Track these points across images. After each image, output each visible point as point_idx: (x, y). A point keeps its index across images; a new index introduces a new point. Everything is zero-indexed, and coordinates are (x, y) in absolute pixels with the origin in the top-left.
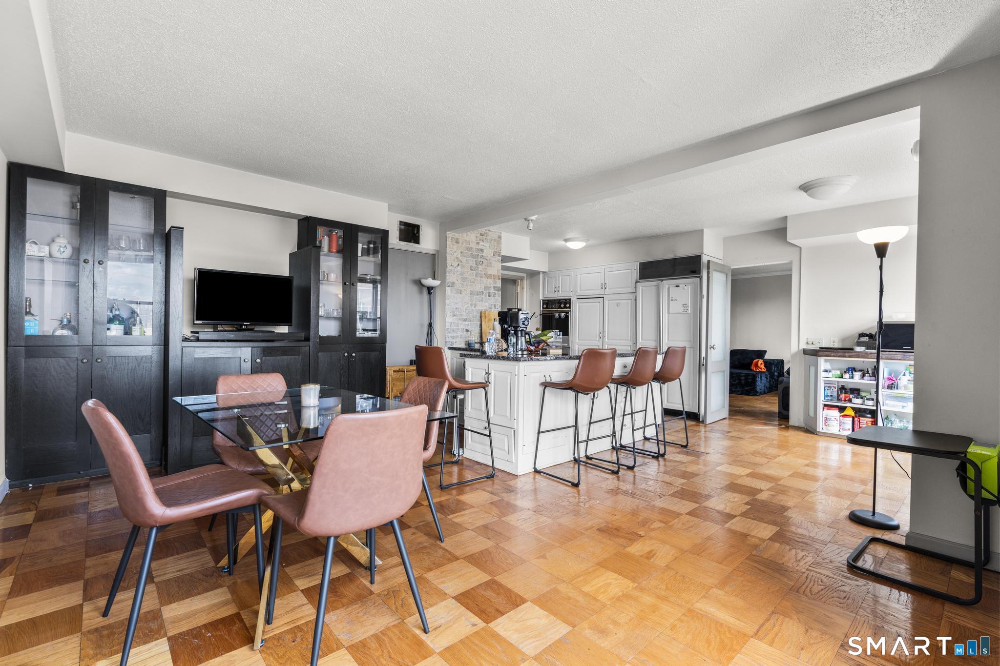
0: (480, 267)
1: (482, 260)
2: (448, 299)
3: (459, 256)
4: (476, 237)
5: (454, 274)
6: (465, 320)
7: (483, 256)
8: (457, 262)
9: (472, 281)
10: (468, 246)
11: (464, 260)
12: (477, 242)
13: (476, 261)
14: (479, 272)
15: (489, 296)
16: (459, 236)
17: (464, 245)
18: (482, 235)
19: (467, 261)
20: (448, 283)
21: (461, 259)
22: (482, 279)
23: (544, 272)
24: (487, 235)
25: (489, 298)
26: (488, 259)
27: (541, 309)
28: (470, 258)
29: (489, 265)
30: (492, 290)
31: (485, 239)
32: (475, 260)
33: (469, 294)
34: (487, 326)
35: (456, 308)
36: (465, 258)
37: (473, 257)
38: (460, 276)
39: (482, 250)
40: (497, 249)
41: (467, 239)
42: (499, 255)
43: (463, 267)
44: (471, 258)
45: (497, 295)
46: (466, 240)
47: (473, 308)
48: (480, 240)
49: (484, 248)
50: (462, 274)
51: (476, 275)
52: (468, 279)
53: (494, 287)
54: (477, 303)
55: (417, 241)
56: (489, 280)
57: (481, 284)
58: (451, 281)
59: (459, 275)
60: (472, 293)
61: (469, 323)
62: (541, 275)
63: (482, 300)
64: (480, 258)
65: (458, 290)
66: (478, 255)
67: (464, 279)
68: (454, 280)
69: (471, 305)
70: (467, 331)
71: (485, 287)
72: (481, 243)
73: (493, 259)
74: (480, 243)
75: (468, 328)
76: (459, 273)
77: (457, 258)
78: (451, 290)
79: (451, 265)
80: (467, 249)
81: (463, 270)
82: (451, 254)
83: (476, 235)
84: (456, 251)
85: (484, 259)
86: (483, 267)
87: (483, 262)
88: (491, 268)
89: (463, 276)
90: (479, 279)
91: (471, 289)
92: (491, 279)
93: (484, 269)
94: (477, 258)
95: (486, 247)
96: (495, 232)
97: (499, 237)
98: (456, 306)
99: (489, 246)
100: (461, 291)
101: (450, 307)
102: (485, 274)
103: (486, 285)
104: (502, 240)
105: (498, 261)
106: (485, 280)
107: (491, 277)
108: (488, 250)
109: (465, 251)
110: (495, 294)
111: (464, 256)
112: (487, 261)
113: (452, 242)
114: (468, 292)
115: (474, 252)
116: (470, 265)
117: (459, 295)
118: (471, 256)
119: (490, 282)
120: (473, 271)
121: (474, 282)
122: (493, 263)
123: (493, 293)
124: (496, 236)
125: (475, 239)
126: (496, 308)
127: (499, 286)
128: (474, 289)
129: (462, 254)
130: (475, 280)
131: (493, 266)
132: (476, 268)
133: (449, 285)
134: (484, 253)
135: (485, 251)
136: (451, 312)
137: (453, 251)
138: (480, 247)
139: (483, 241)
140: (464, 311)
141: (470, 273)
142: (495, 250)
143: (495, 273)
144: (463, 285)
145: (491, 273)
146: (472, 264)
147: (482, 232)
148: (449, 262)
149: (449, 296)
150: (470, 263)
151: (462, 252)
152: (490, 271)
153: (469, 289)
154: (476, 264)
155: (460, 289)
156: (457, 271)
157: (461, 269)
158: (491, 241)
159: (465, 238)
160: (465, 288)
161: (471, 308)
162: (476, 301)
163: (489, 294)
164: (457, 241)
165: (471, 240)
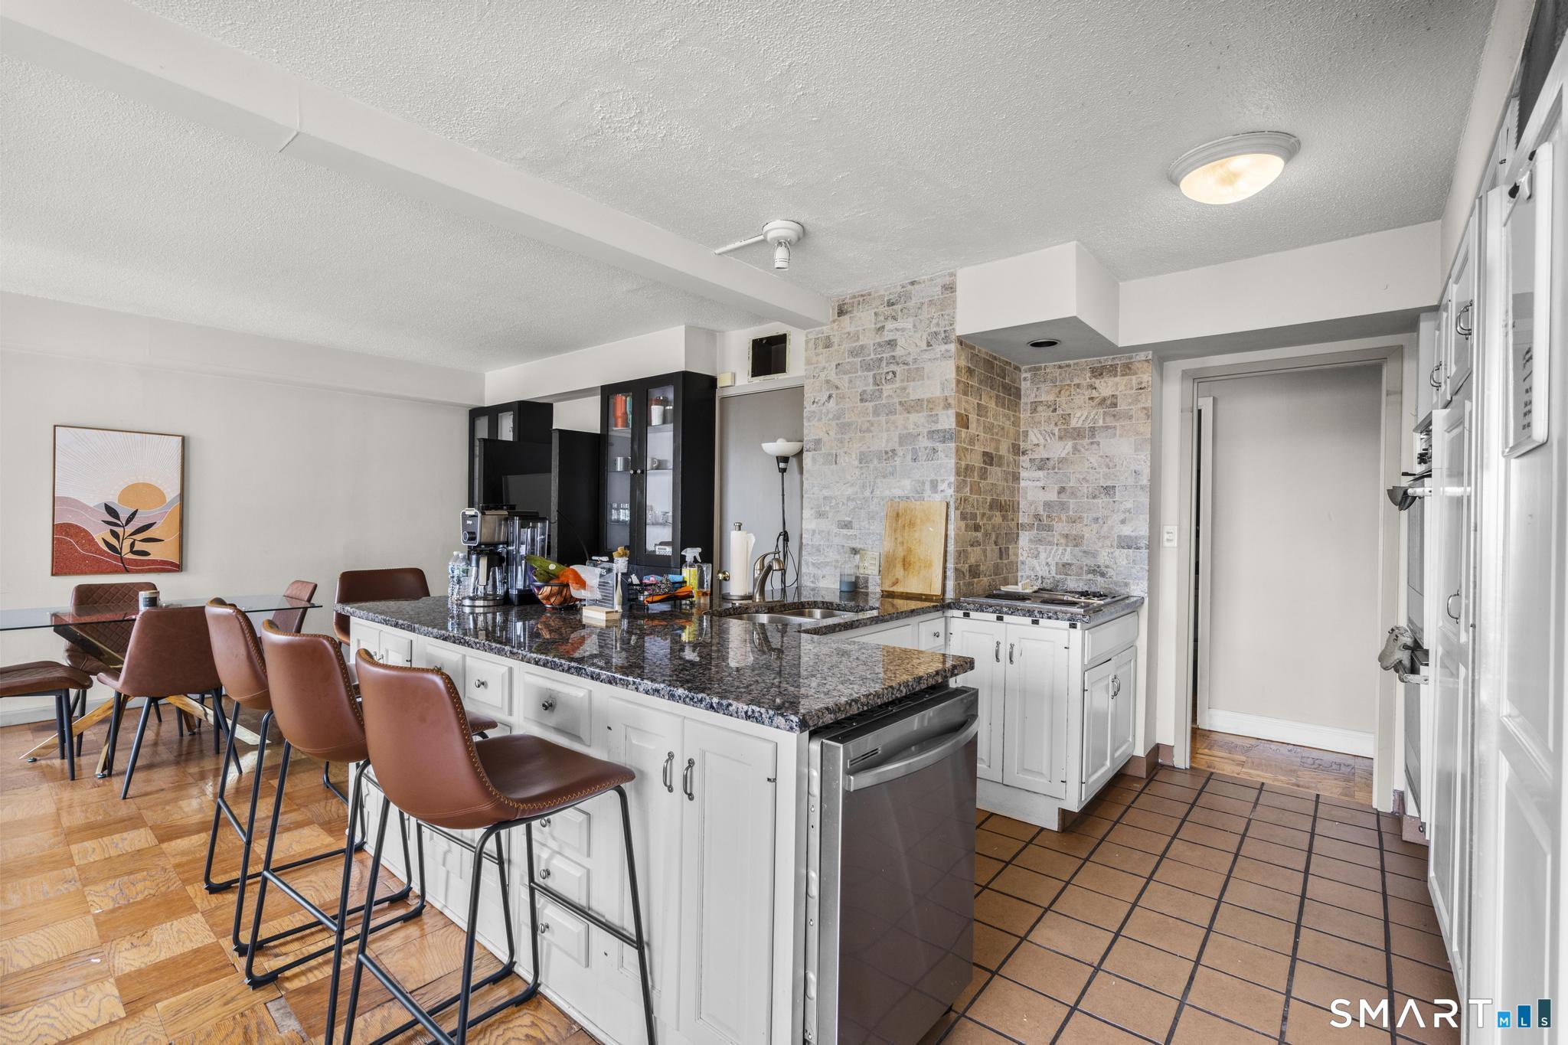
0: (887, 389)
1: (893, 368)
3: (833, 377)
4: (876, 314)
5: (820, 420)
6: (846, 525)
7: (894, 357)
8: (828, 390)
9: (864, 427)
10: (854, 345)
11: (844, 382)
12: (878, 326)
13: (874, 376)
14: (884, 402)
15: (915, 460)
16: (832, 329)
17: (846, 346)
18: (890, 304)
19: (851, 381)
20: (808, 442)
21: (837, 382)
22: (892, 418)
24: (908, 296)
25: (915, 464)
26: (910, 360)
28: (859, 373)
29: (916, 373)
30: (924, 443)
31: (901, 310)
32: (872, 373)
33: (856, 463)
34: (900, 539)
35: (825, 498)
36: (846, 377)
37: (868, 367)
38: (834, 423)
39: (892, 344)
40: (938, 325)
41: (852, 329)
42: (946, 340)
43: (841, 398)
44: (863, 371)
45: (941, 454)
46: (849, 333)
47: (868, 493)
48: (886, 319)
49: (897, 336)
50: (837, 416)
51: (876, 413)
52: (854, 426)
53: (931, 434)
54: (878, 480)
56: (914, 417)
57: (888, 430)
58: (812, 437)
59: (833, 419)
60: (863, 459)
61: (857, 531)
63: (893, 474)
64: (888, 364)
65: (830, 454)
66: (881, 360)
67: (844, 428)
68: (822, 435)
69: (864, 487)
70: (855, 551)
71: (900, 438)
72: (890, 325)
73: (926, 356)
74: (887, 328)
75: (857, 545)
76: (831, 416)
77: (828, 382)
78: (813, 459)
79: (814, 402)
80: (853, 353)
81: (842, 406)
82: (814, 376)
83: (876, 310)
84: (824, 368)
85: (898, 364)
86: (898, 385)
87: (894, 373)
88: (920, 382)
89: (842, 420)
90: (883, 419)
91: (862, 449)
92: (920, 412)
93: (898, 391)
94: (879, 367)
95: (903, 330)
96: (932, 280)
97: (946, 289)
98: (826, 493)
99: (914, 326)
100: (836, 455)
101: (812, 496)
102: (900, 403)
103: (905, 432)
104: (959, 293)
105: (945, 356)
106: (899, 418)
107: (922, 405)
108: (909, 337)
109: (847, 360)
110: (935, 451)
111: (845, 373)
112: (906, 367)
113: (815, 349)
114: (854, 456)
115: (869, 355)
116: (860, 391)
117: (832, 467)
118: (861, 367)
119: (917, 420)
120: (867, 404)
121: (868, 431)
122: (928, 366)
123: (926, 448)
124: (937, 289)
125: (873, 321)
126: (940, 488)
127: (947, 427)
128: (869, 448)
129: (838, 370)
130: (872, 425)
131: (925, 376)
132: (877, 394)
133: (808, 447)
134: (898, 348)
135: (901, 342)
136: (812, 508)
137: (817, 370)
138: (887, 336)
139: (894, 318)
140: (843, 503)
141: (859, 409)
142: (935, 329)
143: (938, 393)
144: (841, 442)
145: (922, 397)
146: (866, 385)
147: (891, 297)
148: (809, 395)
149: (808, 471)
150: (860, 388)
151: (839, 364)
152: (916, 391)
153: (856, 448)
154: (875, 384)
155: (834, 452)
156: (828, 412)
157: (837, 404)
158: (919, 309)
159: (848, 329)
160: (846, 449)
161: (862, 496)
162: (876, 478)
163: (913, 455)
164: (828, 343)
165: (860, 329)
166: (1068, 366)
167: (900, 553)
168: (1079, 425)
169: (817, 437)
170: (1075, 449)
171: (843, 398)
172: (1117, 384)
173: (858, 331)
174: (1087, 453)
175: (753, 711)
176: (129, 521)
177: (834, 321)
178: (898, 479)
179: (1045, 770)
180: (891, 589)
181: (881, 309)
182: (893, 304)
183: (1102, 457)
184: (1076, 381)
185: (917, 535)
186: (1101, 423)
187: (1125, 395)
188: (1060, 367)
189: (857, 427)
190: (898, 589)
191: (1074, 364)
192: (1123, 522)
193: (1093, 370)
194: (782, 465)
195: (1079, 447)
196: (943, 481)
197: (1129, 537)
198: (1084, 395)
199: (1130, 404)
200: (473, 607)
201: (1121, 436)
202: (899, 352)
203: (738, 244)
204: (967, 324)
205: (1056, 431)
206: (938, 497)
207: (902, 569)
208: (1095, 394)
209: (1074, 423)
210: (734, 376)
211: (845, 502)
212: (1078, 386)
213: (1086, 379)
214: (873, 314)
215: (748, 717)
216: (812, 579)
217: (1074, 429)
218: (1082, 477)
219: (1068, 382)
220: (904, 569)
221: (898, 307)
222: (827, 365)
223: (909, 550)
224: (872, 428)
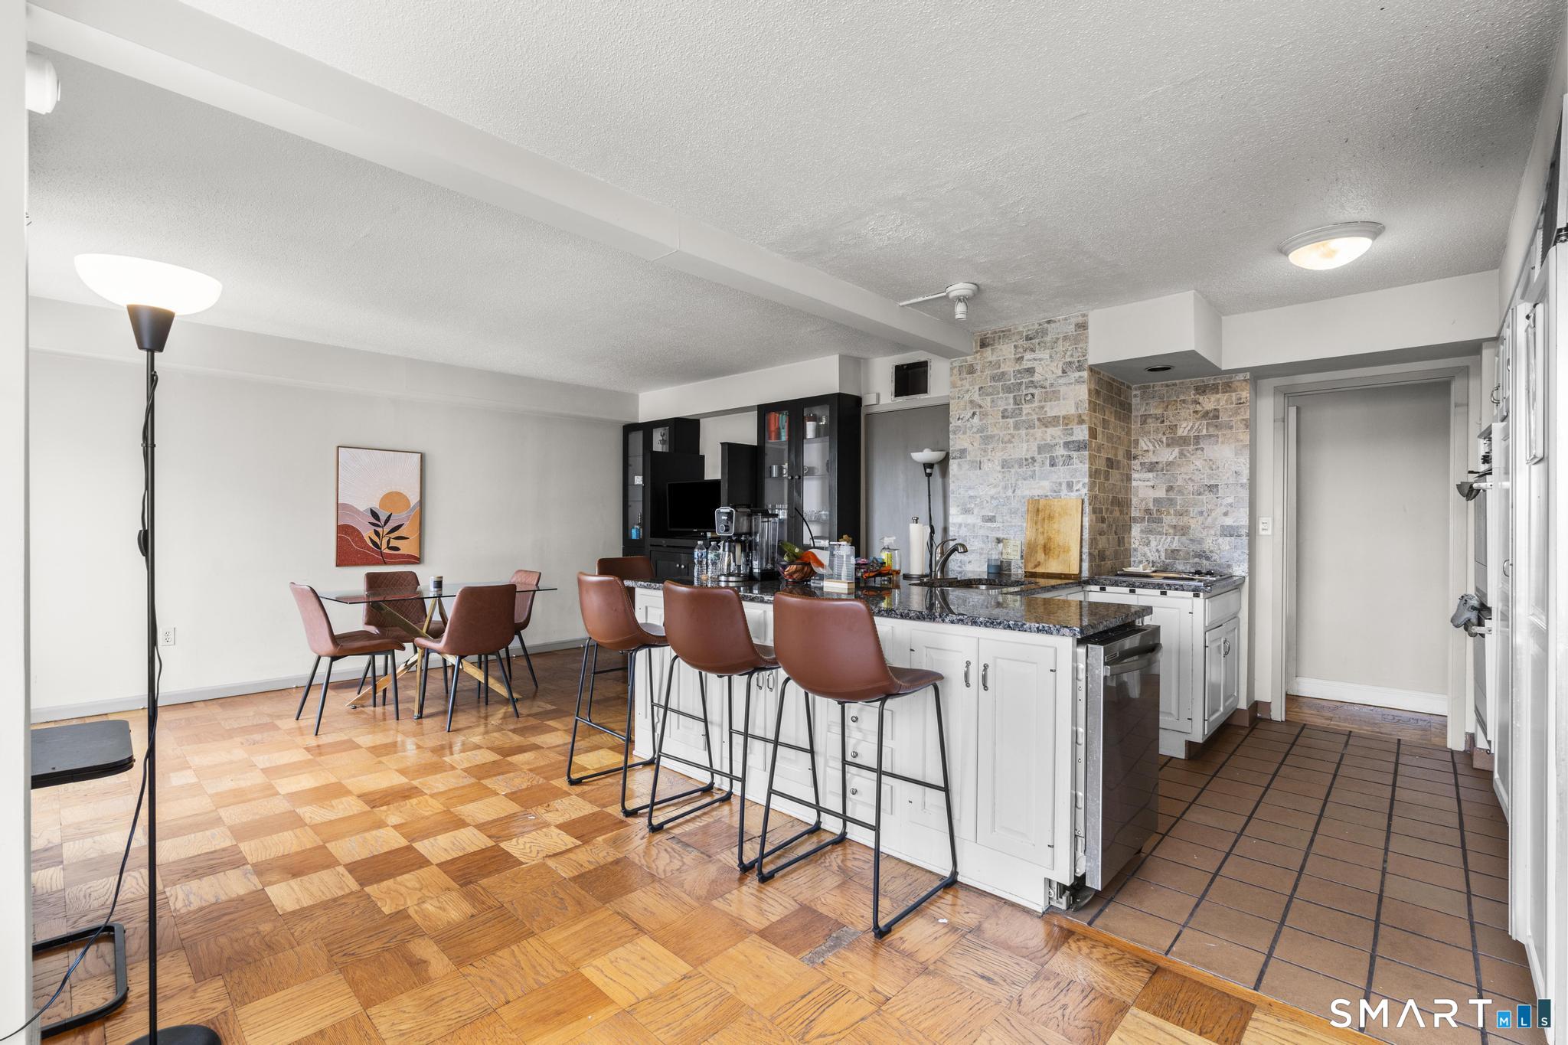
0: (1026, 408)
1: (1032, 390)
2: (953, 482)
3: (976, 397)
4: (1015, 346)
7: (1032, 382)
8: (972, 408)
9: (1006, 439)
10: (996, 371)
11: (986, 402)
12: (1018, 356)
13: (1015, 397)
14: (1024, 418)
15: (1052, 465)
16: (976, 358)
17: (988, 372)
18: (1028, 338)
19: (993, 401)
20: (955, 452)
21: (980, 402)
22: (1032, 431)
24: (1045, 333)
25: (1052, 468)
26: (1047, 384)
28: (1001, 395)
29: (1053, 395)
30: (1060, 451)
31: (1039, 344)
32: (1012, 395)
33: (999, 468)
34: (1041, 530)
35: (970, 497)
36: (989, 399)
37: (1008, 389)
38: (978, 435)
39: (1031, 371)
40: (1072, 356)
41: (993, 358)
42: (1080, 368)
43: (985, 415)
44: (1004, 393)
45: (1076, 461)
46: (991, 362)
47: (1010, 493)
48: (1025, 351)
49: (1035, 364)
50: (981, 430)
51: (1017, 427)
52: (997, 438)
53: (1067, 444)
54: (1019, 482)
56: (1051, 431)
57: (1028, 441)
58: (958, 447)
59: (977, 433)
60: (1005, 465)
61: (1000, 524)
63: (1032, 477)
64: (1027, 387)
65: (974, 461)
66: (1021, 384)
67: (987, 439)
68: (966, 445)
69: (1005, 488)
70: (999, 541)
71: (1039, 448)
72: (1028, 356)
73: (1062, 381)
74: (1025, 358)
75: (1001, 535)
76: (975, 430)
77: (971, 402)
78: (959, 465)
79: (959, 419)
80: (994, 378)
81: (985, 422)
82: (959, 397)
83: (1015, 343)
84: (968, 391)
85: (1036, 387)
86: (1036, 404)
87: (1033, 395)
88: (1057, 402)
89: (985, 434)
90: (1023, 432)
91: (1004, 457)
92: (1057, 426)
93: (1037, 410)
94: (1019, 390)
95: (1040, 360)
96: (1066, 319)
97: (1079, 327)
98: (971, 493)
99: (1051, 357)
100: (980, 462)
101: (957, 496)
102: (1039, 419)
103: (1042, 443)
104: (1090, 330)
105: (1079, 381)
106: (1038, 432)
107: (1058, 422)
108: (1046, 365)
109: (989, 384)
110: (1070, 457)
111: (987, 395)
112: (1044, 390)
113: (959, 374)
114: (997, 463)
115: (1010, 380)
116: (1001, 409)
117: (976, 471)
118: (1003, 389)
119: (1055, 434)
120: (1007, 420)
121: (1010, 442)
122: (1063, 389)
123: (1063, 456)
124: (1071, 326)
125: (1013, 352)
126: (1075, 488)
127: (1081, 438)
128: (1010, 455)
129: (981, 392)
130: (1013, 437)
131: (1061, 398)
132: (1017, 412)
133: (952, 455)
134: (1036, 374)
135: (1039, 369)
136: (958, 506)
137: (962, 392)
138: (1026, 365)
139: (1033, 350)
140: (987, 502)
141: (1001, 424)
142: (1069, 360)
143: (1072, 411)
144: (985, 451)
145: (1059, 414)
146: (1007, 405)
147: (1029, 333)
148: (954, 413)
149: (954, 476)
150: (1002, 407)
151: (982, 387)
152: (1053, 410)
153: (999, 456)
154: (1016, 403)
155: (978, 460)
156: (973, 427)
157: (981, 420)
158: (1055, 342)
159: (990, 359)
160: (989, 457)
161: (1004, 495)
162: (1017, 480)
163: (1050, 461)
164: (971, 370)
165: (1001, 358)
166: (1175, 385)
167: (1041, 540)
168: (1185, 434)
169: (962, 448)
170: (1182, 454)
172: (1219, 399)
173: (1000, 360)
174: (1193, 457)
175: (1043, 627)
176: (386, 523)
177: (977, 352)
178: (1037, 481)
179: (1174, 711)
180: (1033, 571)
181: (1020, 342)
182: (1031, 339)
183: (1205, 460)
184: (1182, 397)
185: (1056, 526)
186: (1204, 432)
187: (1226, 409)
188: (1167, 386)
189: (999, 439)
190: (1040, 570)
191: (1180, 383)
192: (1226, 514)
193: (1197, 389)
194: (928, 471)
195: (1185, 453)
196: (1078, 482)
197: (1231, 527)
198: (1189, 409)
199: (1230, 416)
200: (727, 581)
201: (1222, 443)
202: (1037, 377)
203: (921, 299)
204: (1098, 354)
205: (1164, 440)
206: (1074, 494)
207: (1043, 555)
208: (1199, 408)
209: (1181, 432)
210: (878, 395)
211: (989, 500)
212: (1184, 401)
213: (1192, 395)
214: (1013, 347)
215: (1039, 630)
216: (959, 564)
217: (1181, 437)
218: (1188, 477)
219: (1175, 398)
220: (1045, 554)
221: (1036, 341)
222: (971, 388)
223: (1049, 539)
224: (1013, 440)
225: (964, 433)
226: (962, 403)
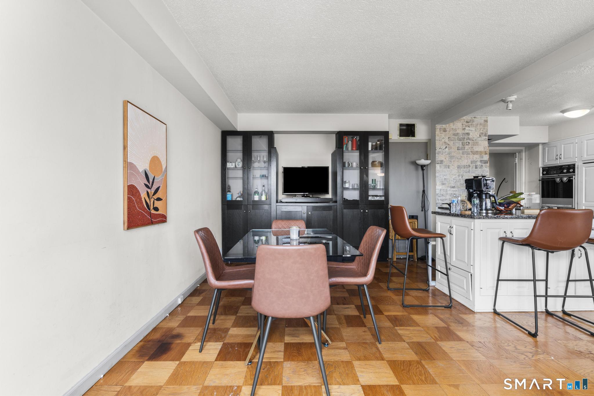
0: (467, 147)
1: (468, 141)
2: (438, 173)
3: (447, 141)
4: (462, 124)
6: (453, 187)
7: (469, 138)
8: (445, 145)
9: (459, 158)
10: (455, 132)
11: (451, 143)
12: (463, 128)
13: (462, 143)
14: (466, 151)
15: (476, 168)
16: (446, 126)
17: (451, 132)
18: (467, 122)
19: (454, 143)
20: (438, 161)
21: (449, 143)
22: (469, 156)
23: (543, 144)
24: (473, 121)
26: (474, 139)
27: (541, 175)
28: (457, 141)
29: (476, 144)
30: (479, 163)
31: (471, 125)
32: (461, 142)
33: (457, 168)
35: (445, 179)
36: (452, 142)
37: (460, 140)
38: (448, 156)
39: (468, 134)
40: (483, 131)
41: (454, 127)
42: (485, 135)
44: (458, 141)
46: (453, 128)
48: (466, 126)
49: (470, 132)
50: (449, 154)
51: (463, 153)
53: (481, 161)
54: (464, 174)
55: (413, 135)
56: (476, 156)
57: (467, 159)
58: (439, 159)
59: (447, 154)
60: (459, 167)
61: (457, 189)
62: (541, 147)
65: (446, 165)
66: (464, 138)
67: (451, 157)
69: (459, 176)
71: (471, 162)
72: (467, 128)
73: (479, 139)
74: (466, 129)
75: (456, 193)
76: (447, 153)
77: (445, 142)
78: (440, 167)
79: (440, 148)
80: (454, 135)
81: (451, 151)
82: (440, 140)
83: (462, 123)
84: (444, 138)
85: (470, 140)
86: (470, 146)
87: (469, 143)
88: (477, 146)
89: (451, 155)
90: (465, 156)
91: (458, 164)
93: (471, 148)
94: (464, 140)
95: (472, 130)
96: (481, 118)
97: (485, 121)
98: (445, 177)
99: (475, 130)
100: (449, 166)
101: (440, 178)
102: (471, 151)
103: (473, 160)
104: (489, 123)
105: (485, 140)
106: (471, 156)
107: (478, 153)
108: (474, 133)
109: (452, 137)
110: (482, 166)
111: (452, 141)
112: (473, 141)
113: (440, 131)
114: (455, 166)
115: (460, 136)
117: (447, 169)
118: (457, 139)
119: (477, 157)
120: (460, 151)
121: (461, 159)
122: (480, 142)
123: (480, 165)
124: (482, 121)
125: (461, 126)
127: (486, 160)
128: (461, 164)
129: (449, 139)
130: (462, 157)
131: (479, 145)
132: (463, 148)
133: (438, 163)
134: (470, 135)
135: (471, 134)
136: (440, 182)
137: (441, 138)
138: (466, 131)
139: (469, 127)
140: (452, 181)
141: (457, 152)
142: (482, 132)
143: (483, 150)
144: (451, 162)
145: (478, 150)
146: (459, 145)
147: (468, 120)
148: (438, 146)
149: (438, 170)
150: (457, 145)
151: (449, 138)
152: (477, 149)
153: (456, 164)
154: (463, 145)
155: (448, 165)
156: (445, 152)
157: (449, 150)
158: (477, 125)
159: (452, 127)
160: (452, 164)
161: (458, 178)
162: (463, 173)
163: (475, 166)
164: (445, 131)
165: (457, 128)
169: (442, 160)
171: (451, 148)
176: (152, 185)
181: (464, 123)
182: (468, 122)
189: (456, 157)
194: (423, 168)
202: (470, 137)
204: (491, 132)
211: (452, 180)
214: (461, 124)
216: (440, 205)
221: (470, 123)
222: (445, 137)
224: (462, 158)
225: (442, 154)
226: (441, 143)
